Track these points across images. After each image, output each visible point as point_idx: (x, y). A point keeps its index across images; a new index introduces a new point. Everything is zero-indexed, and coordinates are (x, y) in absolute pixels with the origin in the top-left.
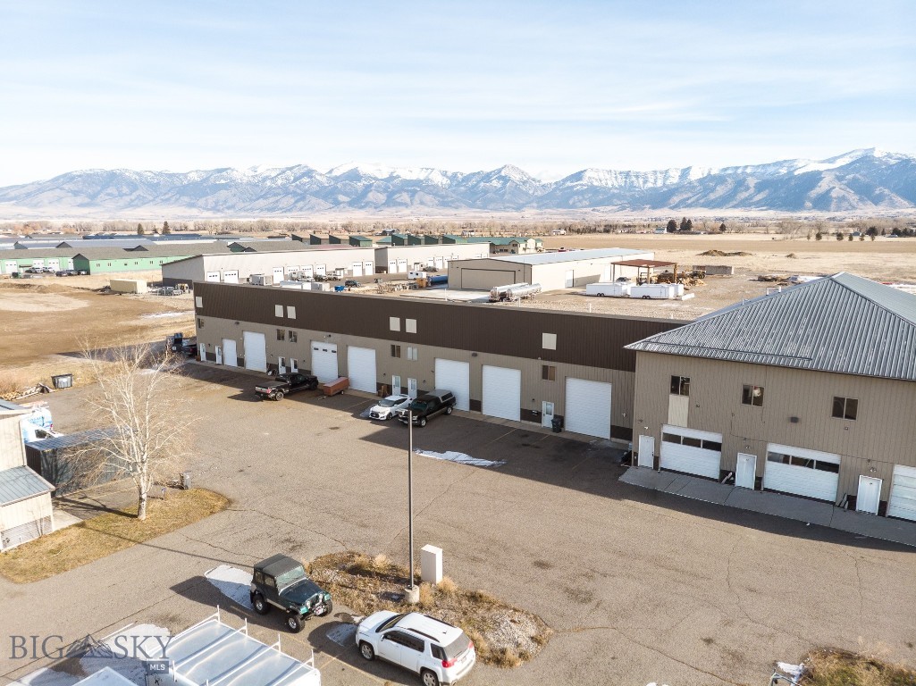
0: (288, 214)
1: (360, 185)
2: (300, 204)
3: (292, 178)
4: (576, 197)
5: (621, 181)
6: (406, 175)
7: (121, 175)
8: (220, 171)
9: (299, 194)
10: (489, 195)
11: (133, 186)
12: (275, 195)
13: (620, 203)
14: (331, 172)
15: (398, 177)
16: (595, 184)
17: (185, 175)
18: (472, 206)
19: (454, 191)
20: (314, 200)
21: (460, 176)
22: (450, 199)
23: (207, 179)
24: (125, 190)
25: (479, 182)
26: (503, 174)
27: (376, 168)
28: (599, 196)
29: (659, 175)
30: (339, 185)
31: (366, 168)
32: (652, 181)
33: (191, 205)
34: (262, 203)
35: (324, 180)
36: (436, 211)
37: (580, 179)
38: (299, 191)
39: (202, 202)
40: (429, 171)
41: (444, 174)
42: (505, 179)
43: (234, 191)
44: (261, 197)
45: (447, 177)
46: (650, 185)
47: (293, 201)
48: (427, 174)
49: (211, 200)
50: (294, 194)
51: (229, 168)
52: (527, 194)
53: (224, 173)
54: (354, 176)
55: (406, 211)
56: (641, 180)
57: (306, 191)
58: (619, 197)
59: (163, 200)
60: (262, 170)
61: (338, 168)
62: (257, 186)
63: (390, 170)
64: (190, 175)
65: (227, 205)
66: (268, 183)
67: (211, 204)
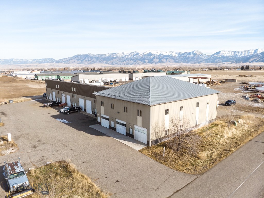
0: (131, 65)
1: (151, 57)
2: (135, 63)
3: (133, 55)
4: (217, 59)
5: (233, 54)
6: (165, 54)
7: (89, 55)
8: (114, 54)
10: (190, 59)
11: (92, 58)
12: (128, 60)
13: (232, 61)
14: (143, 53)
15: (163, 54)
16: (224, 55)
17: (105, 55)
18: (185, 62)
19: (179, 58)
20: (138, 61)
21: (181, 54)
22: (178, 60)
23: (111, 56)
24: (90, 59)
26: (194, 53)
27: (156, 52)
28: (225, 59)
29: (246, 52)
30: (146, 57)
31: (154, 52)
32: (244, 54)
33: (106, 63)
34: (125, 62)
35: (141, 56)
36: (173, 64)
37: (219, 54)
38: (135, 59)
39: (109, 62)
40: (172, 52)
41: (176, 53)
42: (195, 54)
43: (117, 59)
44: (125, 61)
45: (177, 54)
46: (243, 55)
47: (133, 62)
48: (171, 53)
49: (111, 62)
50: (133, 60)
51: (117, 53)
52: (202, 59)
53: (115, 54)
54: (150, 54)
55: (164, 64)
56: (240, 54)
57: (136, 59)
58: (232, 59)
59: (99, 62)
60: (125, 53)
61: (145, 52)
62: (124, 58)
63: (160, 52)
64: (106, 55)
65: (116, 63)
66: (126, 57)
67: (111, 63)
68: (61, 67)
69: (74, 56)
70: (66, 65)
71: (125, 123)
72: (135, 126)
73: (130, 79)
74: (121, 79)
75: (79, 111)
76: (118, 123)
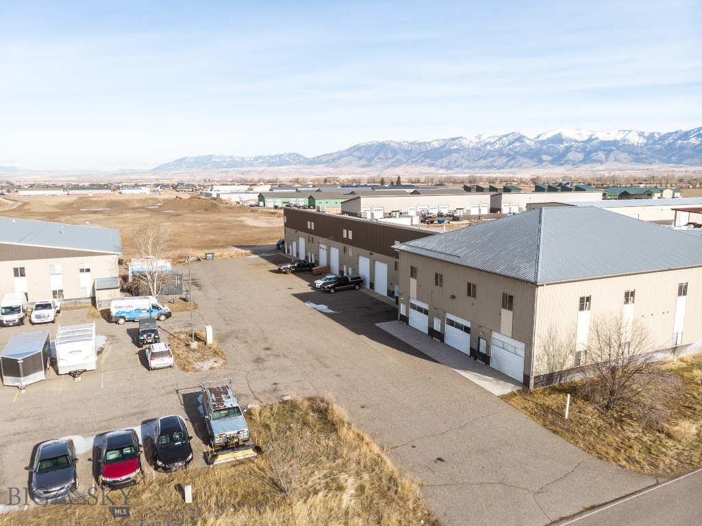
0: (501, 171)
1: (562, 147)
2: (511, 163)
3: (507, 143)
6: (603, 137)
7: (388, 145)
8: (453, 139)
9: (511, 155)
10: (686, 152)
11: (395, 152)
12: (493, 156)
14: (538, 137)
15: (597, 138)
17: (429, 143)
18: (668, 162)
19: (649, 149)
20: (522, 159)
21: (657, 136)
22: (644, 156)
23: (444, 146)
24: (390, 155)
25: (676, 140)
27: (576, 132)
30: (544, 147)
31: (568, 133)
33: (431, 165)
34: (482, 162)
35: (532, 144)
36: (629, 166)
38: (511, 153)
39: (439, 162)
40: (627, 132)
41: (641, 134)
43: (462, 154)
44: (482, 158)
45: (644, 137)
47: (505, 160)
48: (624, 135)
49: (445, 161)
50: (508, 155)
51: (461, 137)
53: (457, 141)
54: (558, 139)
55: (601, 167)
57: (517, 153)
59: (413, 162)
60: (485, 138)
61: (543, 134)
62: (480, 150)
63: (590, 134)
64: (433, 143)
65: (457, 164)
66: (488, 147)
67: (445, 164)
68: (318, 177)
69: (350, 149)
70: (330, 170)
71: (468, 324)
72: (495, 335)
73: (495, 209)
74: (468, 208)
75: (357, 287)
76: (451, 323)
